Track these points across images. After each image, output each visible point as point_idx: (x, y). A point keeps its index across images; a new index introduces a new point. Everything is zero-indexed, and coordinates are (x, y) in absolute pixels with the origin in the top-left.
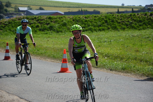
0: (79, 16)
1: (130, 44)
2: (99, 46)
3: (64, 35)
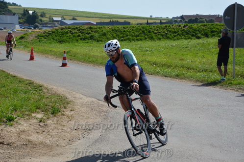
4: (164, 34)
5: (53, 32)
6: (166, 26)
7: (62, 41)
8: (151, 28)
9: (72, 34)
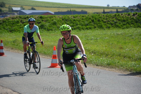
0: (68, 16)
1: (115, 42)
2: (87, 43)
3: (54, 33)
4: (113, 22)
5: (4, 22)
6: (115, 15)
7: (13, 30)
8: (101, 17)
9: (23, 23)
